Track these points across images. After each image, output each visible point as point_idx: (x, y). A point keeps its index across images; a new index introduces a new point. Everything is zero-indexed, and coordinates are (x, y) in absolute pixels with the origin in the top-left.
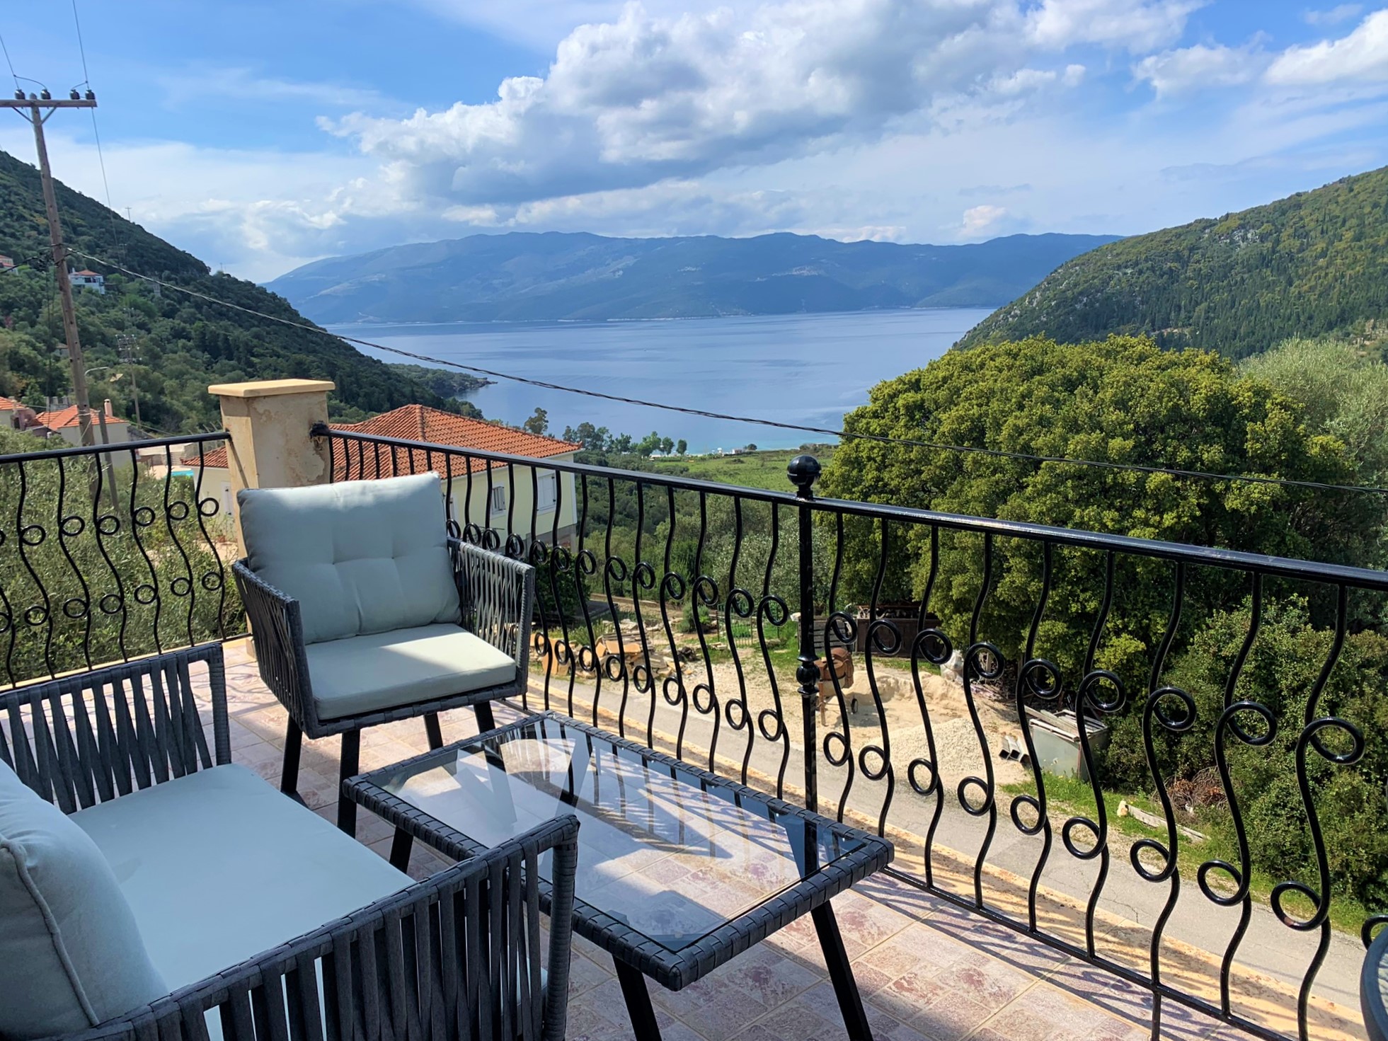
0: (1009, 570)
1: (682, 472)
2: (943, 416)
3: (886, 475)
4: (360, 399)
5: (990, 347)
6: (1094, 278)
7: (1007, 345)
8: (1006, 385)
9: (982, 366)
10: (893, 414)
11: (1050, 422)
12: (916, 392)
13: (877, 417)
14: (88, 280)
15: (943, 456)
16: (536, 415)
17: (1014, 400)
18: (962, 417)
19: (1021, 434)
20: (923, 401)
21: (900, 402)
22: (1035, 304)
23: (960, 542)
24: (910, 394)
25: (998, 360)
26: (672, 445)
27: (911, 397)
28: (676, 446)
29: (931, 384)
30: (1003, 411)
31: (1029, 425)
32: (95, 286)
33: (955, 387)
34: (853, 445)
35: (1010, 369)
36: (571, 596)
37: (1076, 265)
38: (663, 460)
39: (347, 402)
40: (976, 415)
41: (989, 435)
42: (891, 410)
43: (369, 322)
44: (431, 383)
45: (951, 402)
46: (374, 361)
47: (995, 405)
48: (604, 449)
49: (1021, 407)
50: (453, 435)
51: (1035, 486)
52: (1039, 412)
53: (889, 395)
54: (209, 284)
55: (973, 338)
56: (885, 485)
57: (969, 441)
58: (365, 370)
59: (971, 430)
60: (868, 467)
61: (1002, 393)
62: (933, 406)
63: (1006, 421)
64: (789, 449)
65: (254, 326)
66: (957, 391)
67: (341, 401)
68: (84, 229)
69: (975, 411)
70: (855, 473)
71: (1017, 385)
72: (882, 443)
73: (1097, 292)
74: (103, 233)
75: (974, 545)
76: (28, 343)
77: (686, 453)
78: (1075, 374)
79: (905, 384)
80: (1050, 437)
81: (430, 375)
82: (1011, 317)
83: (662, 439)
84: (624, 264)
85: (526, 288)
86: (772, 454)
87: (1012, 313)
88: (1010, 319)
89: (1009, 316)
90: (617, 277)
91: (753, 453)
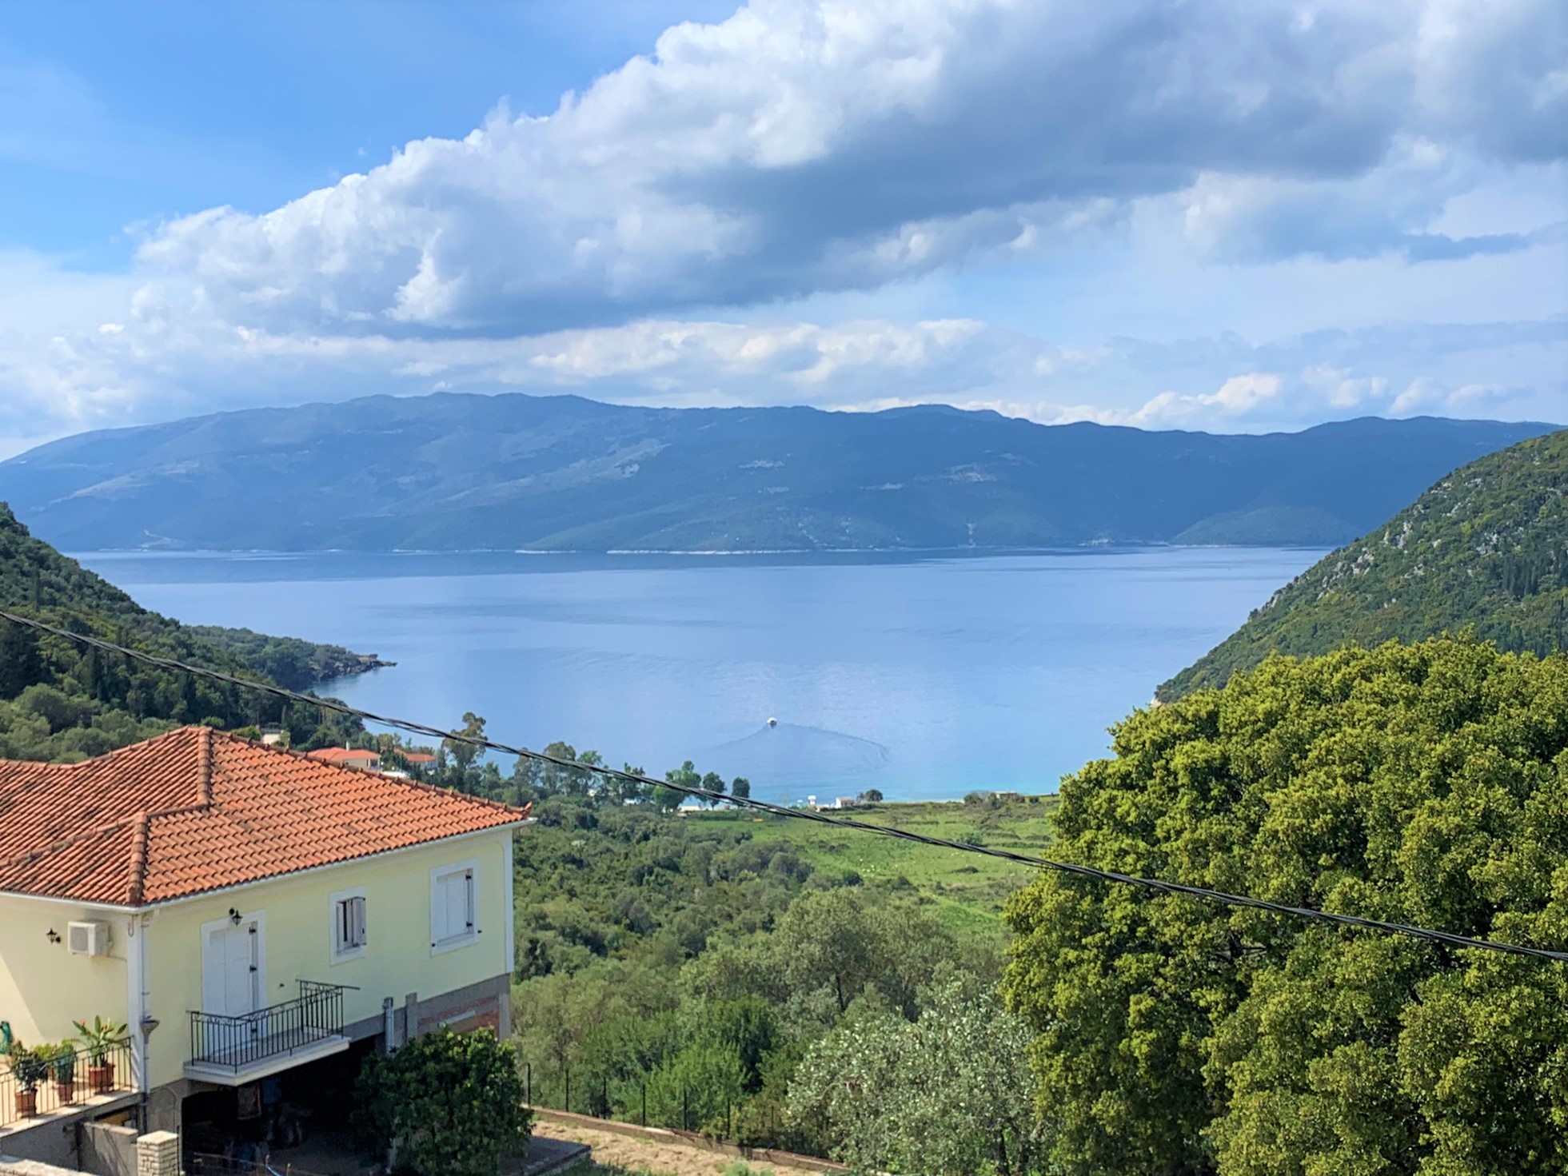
0: (1429, 1149)
1: (738, 841)
2: (1275, 798)
3: (1152, 914)
4: (131, 695)
5: (1360, 651)
6: (1509, 499)
7: (1391, 650)
8: (1405, 739)
9: (1345, 692)
10: (1163, 783)
11: (1503, 825)
12: (1210, 739)
13: (1131, 787)
15: (1275, 883)
16: (465, 726)
17: (1424, 773)
18: (1313, 803)
19: (1445, 848)
20: (1226, 759)
21: (1178, 761)
22: (1401, 544)
23: (1322, 1082)
24: (1199, 744)
25: (1378, 682)
26: (721, 786)
27: (1200, 750)
28: (729, 792)
29: (1242, 725)
30: (1401, 796)
31: (1460, 830)
33: (1295, 734)
34: (1082, 843)
35: (1410, 702)
36: (490, 1135)
37: (1476, 475)
38: (703, 817)
39: (106, 699)
40: (1344, 800)
41: (1375, 845)
42: (1159, 774)
43: (162, 548)
44: (269, 664)
45: (1286, 770)
46: (163, 622)
47: (1384, 782)
48: (592, 793)
49: (1440, 788)
50: (269, 789)
51: (1482, 968)
52: (1482, 802)
53: (1153, 742)
55: (1288, 602)
56: (1151, 932)
57: (1330, 853)
58: (147, 638)
59: (1334, 831)
60: (1114, 893)
61: (1397, 756)
62: (1247, 772)
63: (1411, 817)
64: (944, 801)
66: (1299, 745)
67: (93, 697)
69: (1341, 791)
70: (1086, 904)
71: (1430, 741)
72: (1142, 845)
73: (1517, 524)
75: (1352, 1090)
77: (748, 804)
78: (1551, 720)
79: (1186, 721)
80: (1508, 860)
81: (269, 649)
82: (1358, 566)
83: (703, 776)
84: (642, 452)
85: (458, 492)
86: (911, 810)
87: (1360, 560)
88: (1356, 571)
89: (1353, 566)
90: (628, 475)
91: (875, 807)
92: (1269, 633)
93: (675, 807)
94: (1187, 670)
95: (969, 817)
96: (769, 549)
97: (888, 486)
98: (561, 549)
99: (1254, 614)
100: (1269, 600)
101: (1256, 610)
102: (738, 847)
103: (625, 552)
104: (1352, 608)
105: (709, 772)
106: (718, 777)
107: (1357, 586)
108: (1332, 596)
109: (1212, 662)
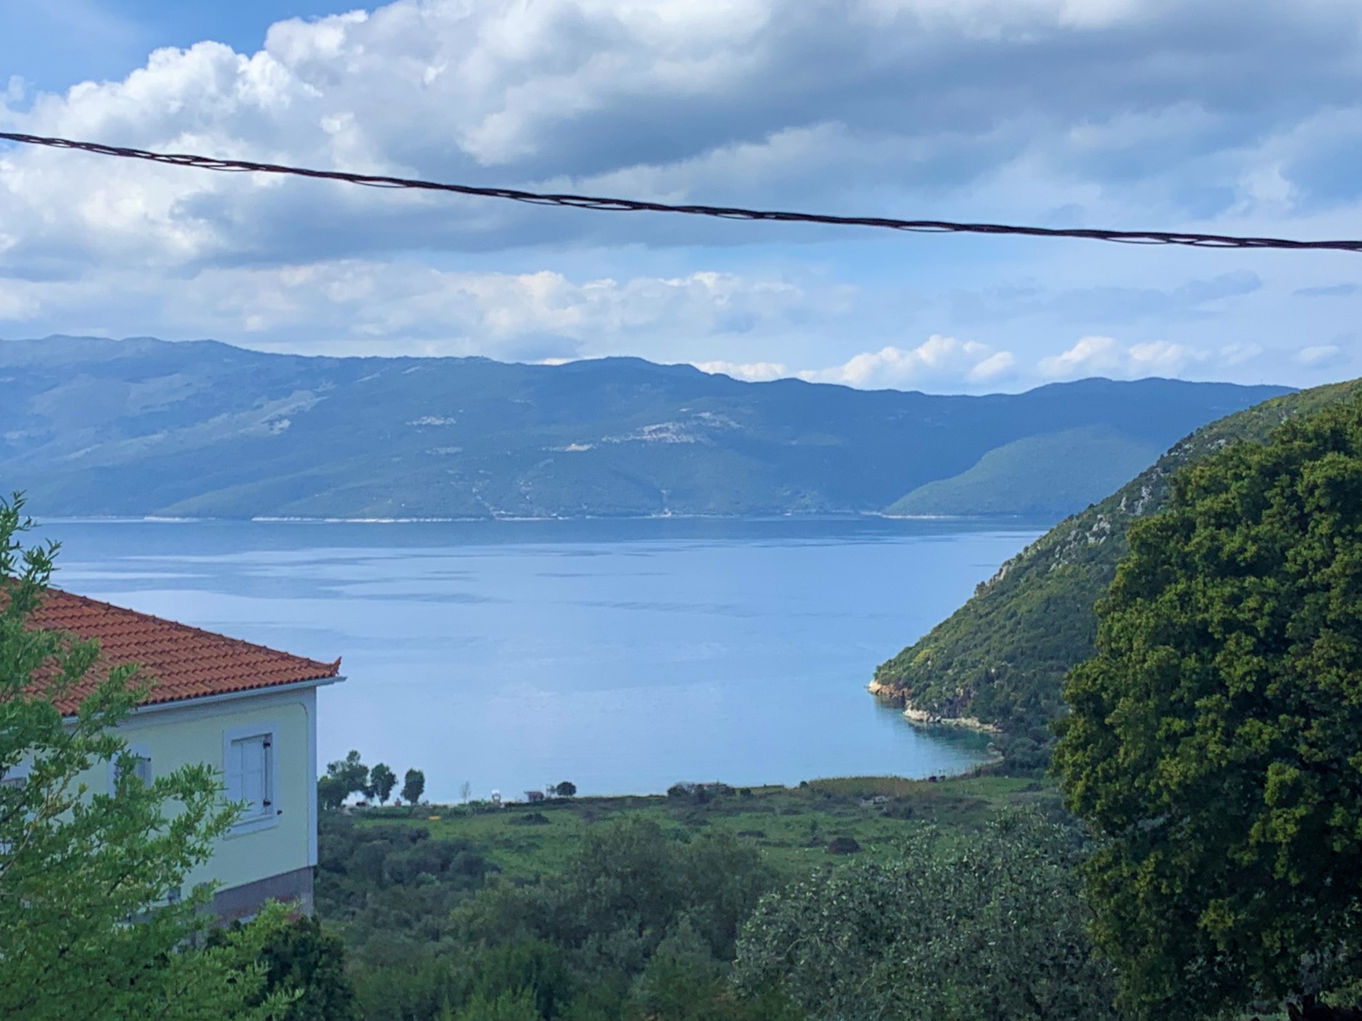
1: (414, 840)
22: (1140, 510)
26: (391, 780)
37: (1219, 437)
38: (372, 815)
55: (1018, 574)
77: (421, 799)
82: (1093, 535)
83: (371, 767)
84: (293, 406)
85: (78, 449)
86: (608, 805)
87: (1095, 528)
88: (1091, 540)
89: (1088, 534)
90: (276, 432)
91: (568, 801)
92: (997, 607)
93: (338, 803)
94: (908, 649)
95: (673, 812)
96: (438, 517)
97: (574, 447)
98: (197, 516)
99: (981, 587)
100: (997, 572)
101: (983, 583)
102: (413, 847)
103: (273, 519)
104: (1088, 580)
105: (378, 763)
106: (388, 769)
107: (1092, 556)
108: (1066, 567)
109: (936, 640)
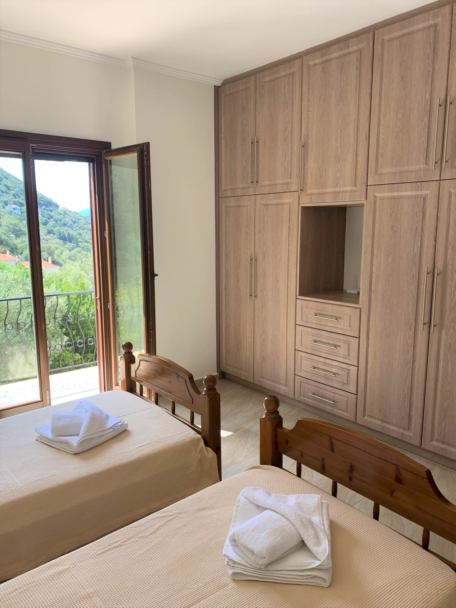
14: (14, 209)
32: (17, 212)
54: (60, 212)
65: (77, 230)
68: (12, 188)
74: (19, 190)
76: (5, 234)
